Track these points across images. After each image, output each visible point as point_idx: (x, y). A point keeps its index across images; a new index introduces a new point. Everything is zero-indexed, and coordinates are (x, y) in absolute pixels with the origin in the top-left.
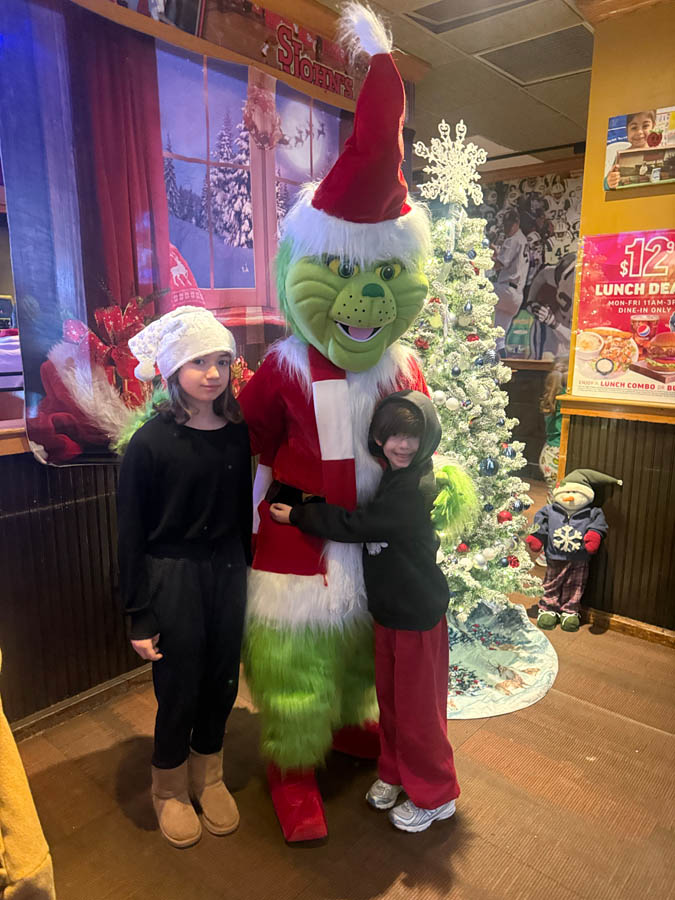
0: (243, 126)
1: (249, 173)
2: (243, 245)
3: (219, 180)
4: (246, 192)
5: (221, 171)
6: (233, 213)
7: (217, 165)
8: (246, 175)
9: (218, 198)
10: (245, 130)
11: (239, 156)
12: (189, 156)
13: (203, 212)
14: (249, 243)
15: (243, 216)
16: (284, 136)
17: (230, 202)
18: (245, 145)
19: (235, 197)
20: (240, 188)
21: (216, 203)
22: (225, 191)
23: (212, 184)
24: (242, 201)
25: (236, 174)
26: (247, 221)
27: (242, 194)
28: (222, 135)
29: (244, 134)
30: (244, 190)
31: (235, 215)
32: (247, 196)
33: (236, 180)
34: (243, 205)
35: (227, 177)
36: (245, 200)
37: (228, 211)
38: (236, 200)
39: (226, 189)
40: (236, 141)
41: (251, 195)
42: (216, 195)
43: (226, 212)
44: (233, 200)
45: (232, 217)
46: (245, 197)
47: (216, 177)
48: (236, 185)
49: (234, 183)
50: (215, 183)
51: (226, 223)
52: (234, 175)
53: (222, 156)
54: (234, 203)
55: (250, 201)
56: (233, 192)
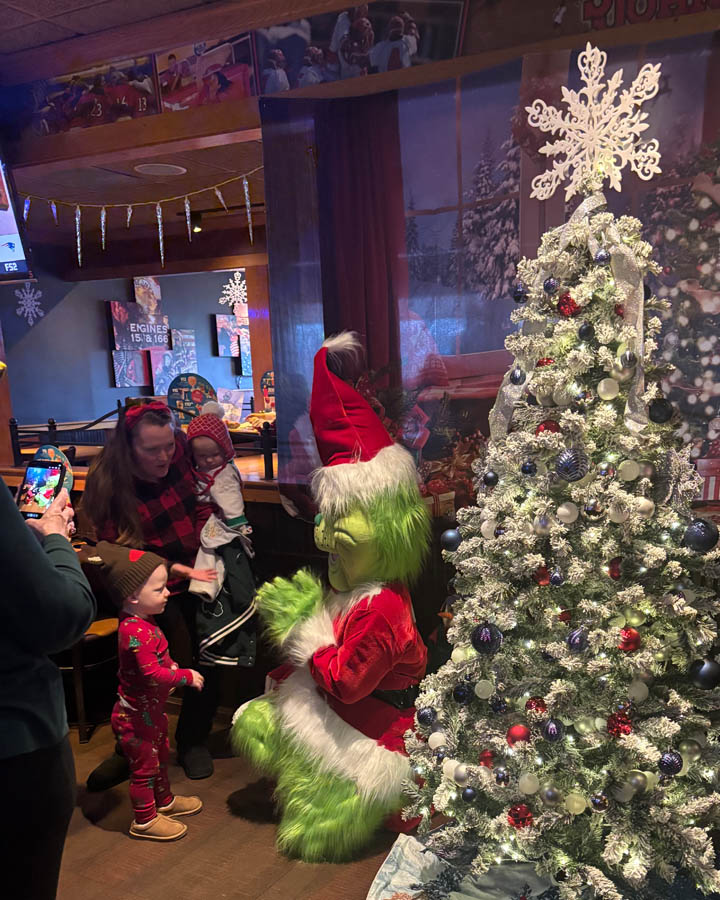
0: (510, 142)
1: (517, 202)
2: (505, 295)
3: (474, 223)
4: (512, 227)
5: (477, 212)
6: (492, 259)
7: (473, 206)
8: (513, 204)
9: (472, 247)
10: (514, 146)
11: (505, 183)
12: (434, 207)
13: (452, 267)
15: (507, 258)
17: (487, 246)
18: (513, 165)
19: (497, 239)
20: (503, 225)
21: (469, 252)
22: (481, 235)
23: (465, 231)
24: (506, 240)
25: (498, 209)
26: (513, 265)
27: (506, 232)
28: (481, 166)
29: (512, 152)
30: (510, 225)
31: (495, 261)
32: (515, 233)
33: (498, 216)
34: (508, 245)
35: (484, 217)
36: (510, 238)
37: (483, 258)
38: (498, 241)
39: (483, 232)
40: (500, 165)
41: (519, 228)
42: (470, 242)
43: (481, 260)
44: (493, 243)
45: (490, 264)
46: (510, 234)
47: (471, 221)
48: (497, 223)
49: (495, 221)
50: (468, 229)
51: (481, 273)
52: (495, 212)
53: (480, 192)
54: (494, 246)
55: (518, 238)
56: (492, 232)
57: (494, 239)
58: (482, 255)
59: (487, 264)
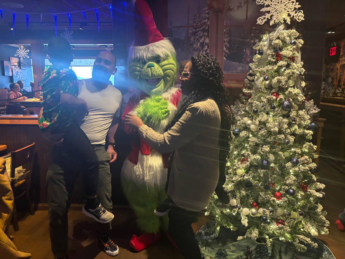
0: (207, 9)
1: (209, 27)
3: (193, 32)
4: (207, 34)
5: (194, 28)
6: (199, 44)
7: (193, 26)
8: (207, 27)
9: (192, 39)
10: (208, 10)
11: (204, 21)
12: (179, 25)
13: (185, 45)
15: (205, 44)
17: (198, 39)
18: (207, 16)
19: (201, 38)
20: (203, 33)
21: (191, 41)
23: (189, 34)
24: (204, 38)
26: (206, 46)
27: (204, 36)
28: (196, 15)
29: (207, 12)
32: (208, 36)
34: (205, 40)
35: (197, 30)
36: (206, 38)
37: (196, 43)
39: (196, 35)
40: (202, 15)
42: (191, 38)
46: (206, 36)
47: (191, 31)
49: (200, 32)
50: (191, 33)
51: (195, 48)
52: (201, 29)
53: (195, 22)
54: (200, 40)
55: (209, 38)
56: (200, 35)
59: (197, 45)
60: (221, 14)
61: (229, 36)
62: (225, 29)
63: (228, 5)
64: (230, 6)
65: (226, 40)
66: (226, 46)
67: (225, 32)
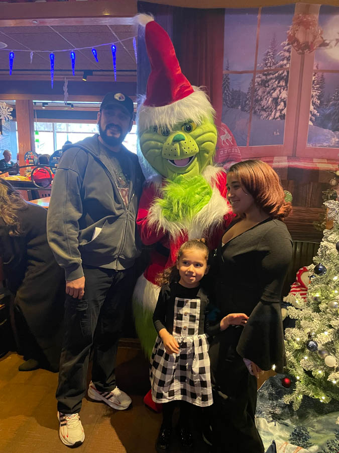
0: (287, 43)
1: (288, 72)
2: (277, 118)
3: (262, 81)
4: (284, 84)
5: (264, 75)
6: (271, 99)
7: (262, 72)
8: (285, 73)
9: (260, 92)
12: (241, 70)
13: (247, 102)
14: (282, 117)
15: (279, 100)
16: (324, 41)
17: (269, 93)
18: (287, 54)
19: (274, 89)
20: (279, 83)
21: (258, 95)
22: (266, 87)
23: (256, 84)
24: (280, 91)
25: (277, 74)
26: (282, 104)
27: (280, 87)
28: (268, 52)
29: (286, 48)
30: (282, 83)
31: (272, 101)
33: (276, 78)
34: (280, 93)
35: (268, 77)
36: (282, 90)
37: (266, 99)
38: (275, 91)
39: (267, 85)
40: (279, 53)
41: (288, 85)
42: (259, 90)
43: (264, 100)
44: (272, 91)
45: (270, 102)
46: (283, 88)
47: (260, 79)
48: (275, 81)
49: (274, 80)
50: (258, 83)
51: (264, 106)
52: (274, 76)
53: (266, 65)
54: (273, 93)
55: (287, 90)
56: (272, 86)
57: (272, 90)
58: (266, 97)
59: (268, 102)
60: (309, 52)
61: (320, 87)
62: (314, 75)
63: (322, 38)
64: (324, 39)
65: (314, 93)
66: (314, 104)
67: (314, 81)
